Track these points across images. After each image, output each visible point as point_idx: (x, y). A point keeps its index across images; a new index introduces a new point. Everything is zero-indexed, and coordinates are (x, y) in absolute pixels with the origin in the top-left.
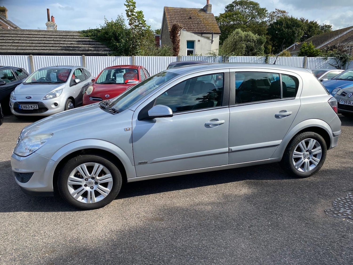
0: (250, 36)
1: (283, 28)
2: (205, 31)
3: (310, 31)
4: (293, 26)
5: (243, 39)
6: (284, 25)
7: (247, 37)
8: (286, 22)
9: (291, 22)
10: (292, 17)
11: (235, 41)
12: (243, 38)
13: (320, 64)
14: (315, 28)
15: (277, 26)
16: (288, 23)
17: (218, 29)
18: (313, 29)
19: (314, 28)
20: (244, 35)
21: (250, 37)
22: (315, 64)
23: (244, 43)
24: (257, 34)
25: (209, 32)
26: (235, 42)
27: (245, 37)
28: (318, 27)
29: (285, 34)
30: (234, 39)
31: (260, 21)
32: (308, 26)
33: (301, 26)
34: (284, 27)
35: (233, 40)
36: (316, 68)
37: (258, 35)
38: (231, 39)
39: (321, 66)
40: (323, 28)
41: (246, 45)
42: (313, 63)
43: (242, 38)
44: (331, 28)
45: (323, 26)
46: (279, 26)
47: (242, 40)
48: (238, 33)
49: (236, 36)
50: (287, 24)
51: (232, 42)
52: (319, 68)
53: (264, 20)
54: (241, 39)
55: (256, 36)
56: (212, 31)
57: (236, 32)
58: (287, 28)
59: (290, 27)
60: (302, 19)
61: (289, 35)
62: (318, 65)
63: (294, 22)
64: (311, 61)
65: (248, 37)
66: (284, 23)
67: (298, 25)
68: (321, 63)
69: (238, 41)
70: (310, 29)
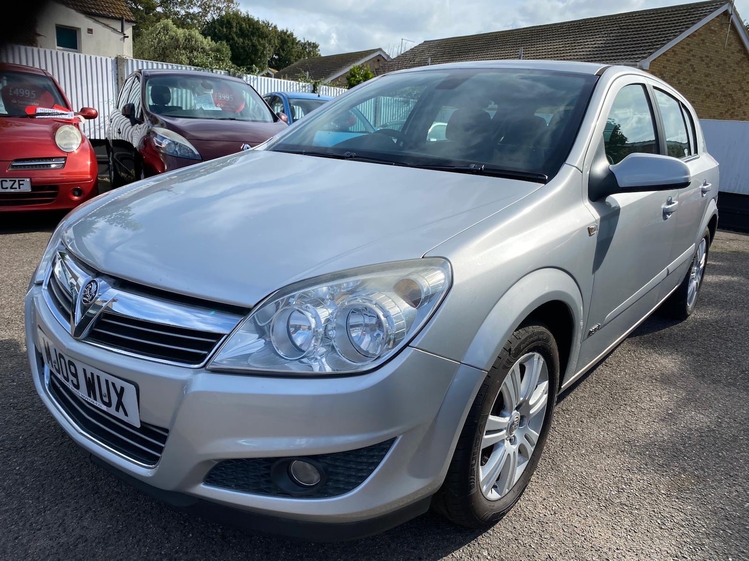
0: (196, 40)
1: (234, 36)
2: (93, 8)
3: (283, 50)
4: (253, 34)
5: (182, 43)
6: (234, 30)
7: (189, 41)
8: (239, 23)
9: (247, 25)
10: (248, 15)
11: (163, 46)
12: (182, 41)
13: (399, 111)
14: (293, 44)
15: (222, 28)
16: (243, 26)
17: (125, 10)
18: (288, 47)
19: (289, 44)
20: (183, 35)
21: (196, 42)
22: (392, 110)
23: (183, 54)
24: (209, 38)
25: (105, 13)
26: (163, 48)
27: (185, 41)
28: (297, 43)
29: (238, 48)
30: (160, 41)
31: (183, 12)
32: (279, 38)
33: (267, 37)
34: (236, 33)
35: (158, 43)
36: (394, 118)
37: (212, 41)
38: (152, 41)
39: (401, 116)
40: (304, 46)
41: (188, 58)
42: (390, 108)
43: (177, 40)
44: (319, 48)
45: (305, 44)
46: (225, 30)
47: (177, 47)
48: (166, 28)
49: (162, 34)
50: (241, 29)
51: (155, 48)
52: (399, 118)
53: (191, 11)
54: (176, 43)
55: (208, 41)
56: (113, 12)
57: (162, 26)
58: (242, 36)
59: (247, 36)
60: (266, 22)
61: (245, 51)
62: (397, 113)
63: (253, 26)
64: (387, 105)
65: (192, 41)
66: (234, 24)
67: (262, 33)
68: (401, 109)
69: (171, 47)
70: (283, 46)
